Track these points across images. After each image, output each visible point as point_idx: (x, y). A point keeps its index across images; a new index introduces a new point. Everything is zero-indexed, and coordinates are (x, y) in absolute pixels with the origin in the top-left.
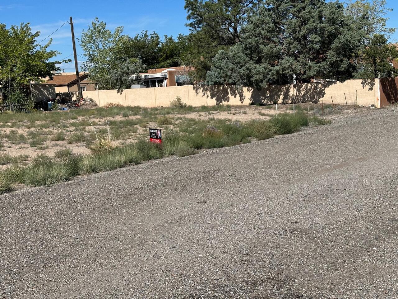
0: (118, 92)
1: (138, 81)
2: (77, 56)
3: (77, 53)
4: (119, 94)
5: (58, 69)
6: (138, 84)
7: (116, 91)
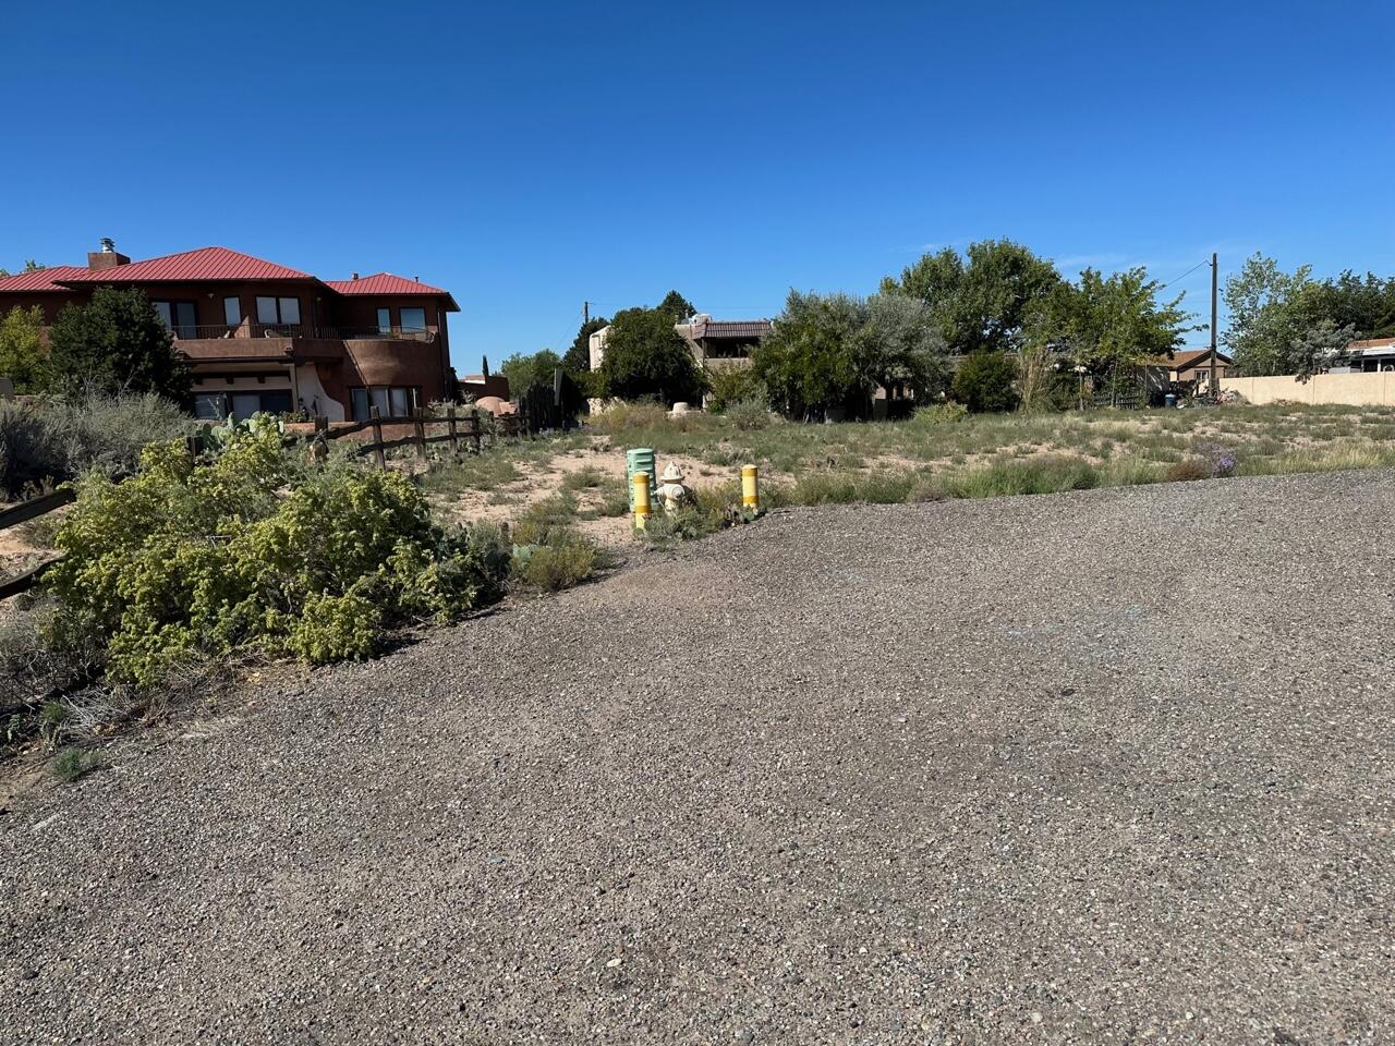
0: (1298, 379)
1: (1341, 360)
2: (1218, 320)
3: (1218, 314)
4: (1301, 382)
5: (1181, 341)
6: (1343, 365)
7: (1294, 377)
